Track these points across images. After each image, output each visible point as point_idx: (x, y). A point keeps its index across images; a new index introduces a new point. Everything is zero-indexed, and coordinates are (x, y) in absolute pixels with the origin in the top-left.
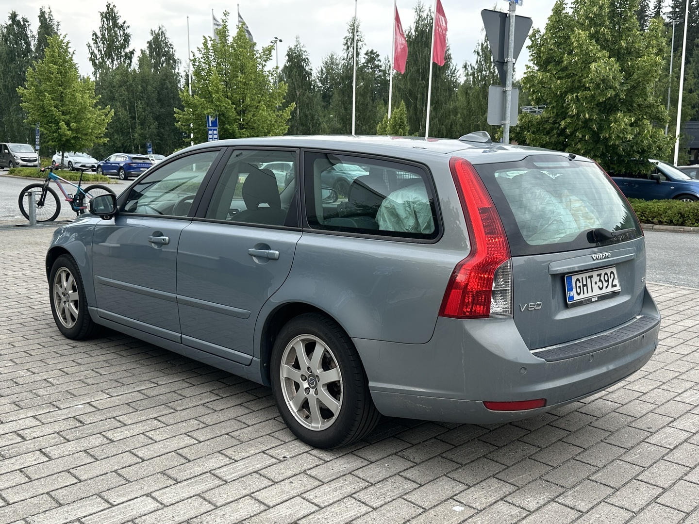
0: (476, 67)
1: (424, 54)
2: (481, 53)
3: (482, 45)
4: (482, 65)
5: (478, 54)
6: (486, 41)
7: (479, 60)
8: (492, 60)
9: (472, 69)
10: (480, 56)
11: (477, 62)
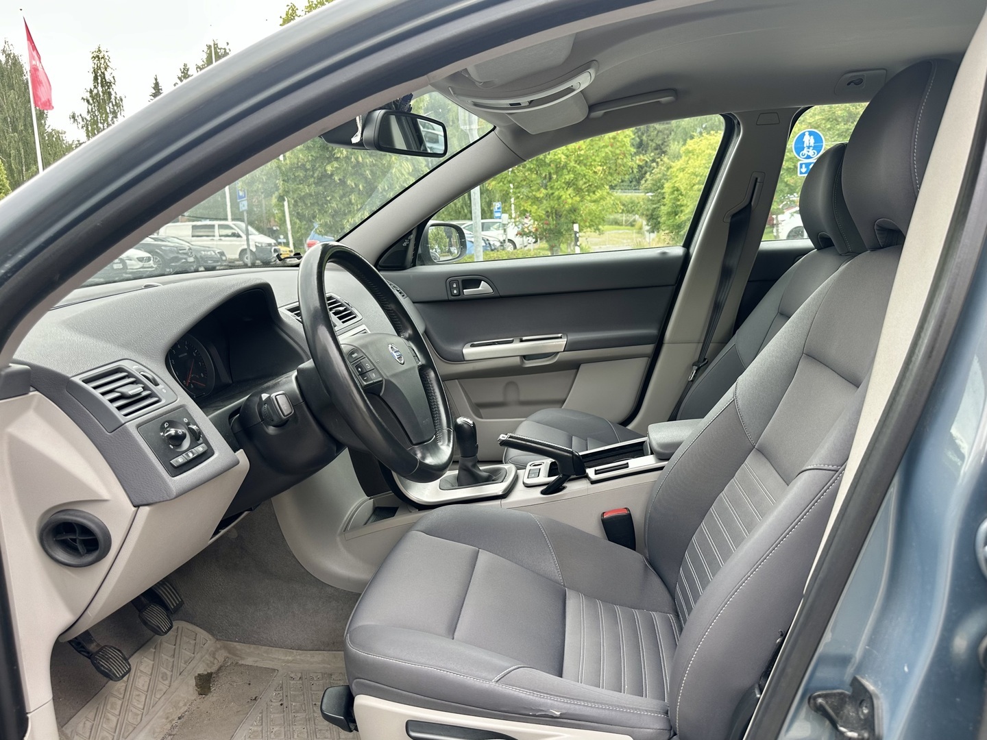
0: (89, 118)
1: (10, 99)
2: (91, 102)
3: (91, 91)
4: (97, 116)
5: (88, 101)
6: (95, 87)
7: (90, 110)
8: (108, 111)
9: (83, 120)
10: (91, 105)
11: (88, 112)
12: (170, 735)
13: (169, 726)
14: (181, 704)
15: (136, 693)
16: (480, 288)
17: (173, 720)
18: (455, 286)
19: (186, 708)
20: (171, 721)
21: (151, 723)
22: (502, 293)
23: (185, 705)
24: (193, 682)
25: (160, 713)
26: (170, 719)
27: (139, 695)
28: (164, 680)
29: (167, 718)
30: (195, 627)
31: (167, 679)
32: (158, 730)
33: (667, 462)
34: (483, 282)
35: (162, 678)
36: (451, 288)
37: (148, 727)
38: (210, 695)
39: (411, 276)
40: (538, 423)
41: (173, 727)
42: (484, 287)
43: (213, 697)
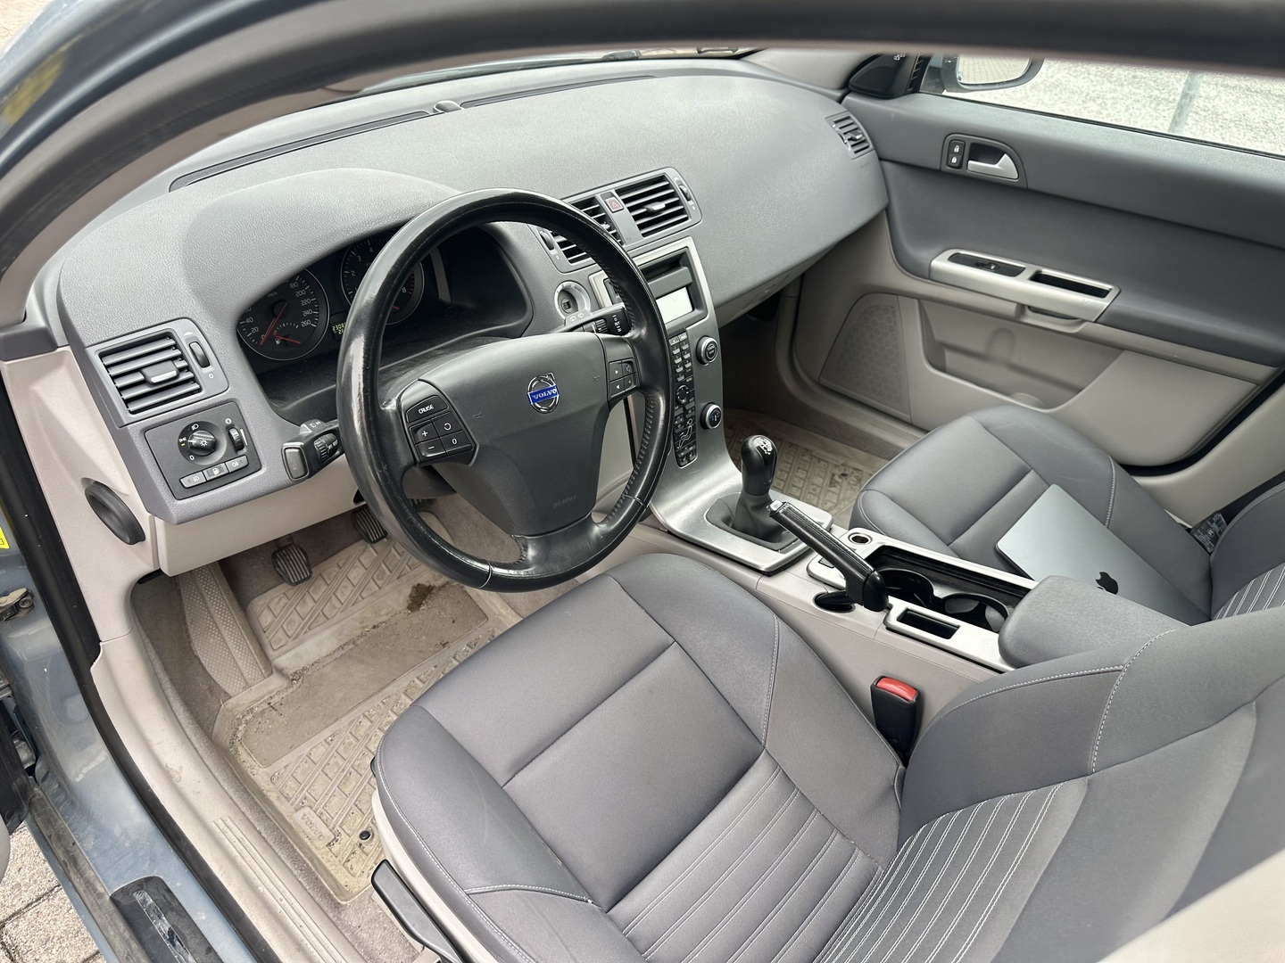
12: (354, 643)
13: (359, 632)
14: (383, 612)
15: (345, 583)
16: (996, 166)
17: (367, 626)
18: (957, 150)
19: (386, 618)
20: (363, 628)
21: (342, 623)
22: (1031, 186)
23: (387, 614)
24: (408, 591)
25: (357, 615)
26: (364, 624)
27: (345, 587)
28: (378, 579)
29: (362, 622)
30: (441, 527)
31: (382, 579)
32: (346, 632)
33: (1011, 669)
34: (1005, 155)
35: (378, 576)
36: (950, 153)
37: (337, 626)
38: (416, 613)
39: (892, 115)
40: (986, 428)
41: (362, 635)
42: (1005, 167)
43: (416, 618)
